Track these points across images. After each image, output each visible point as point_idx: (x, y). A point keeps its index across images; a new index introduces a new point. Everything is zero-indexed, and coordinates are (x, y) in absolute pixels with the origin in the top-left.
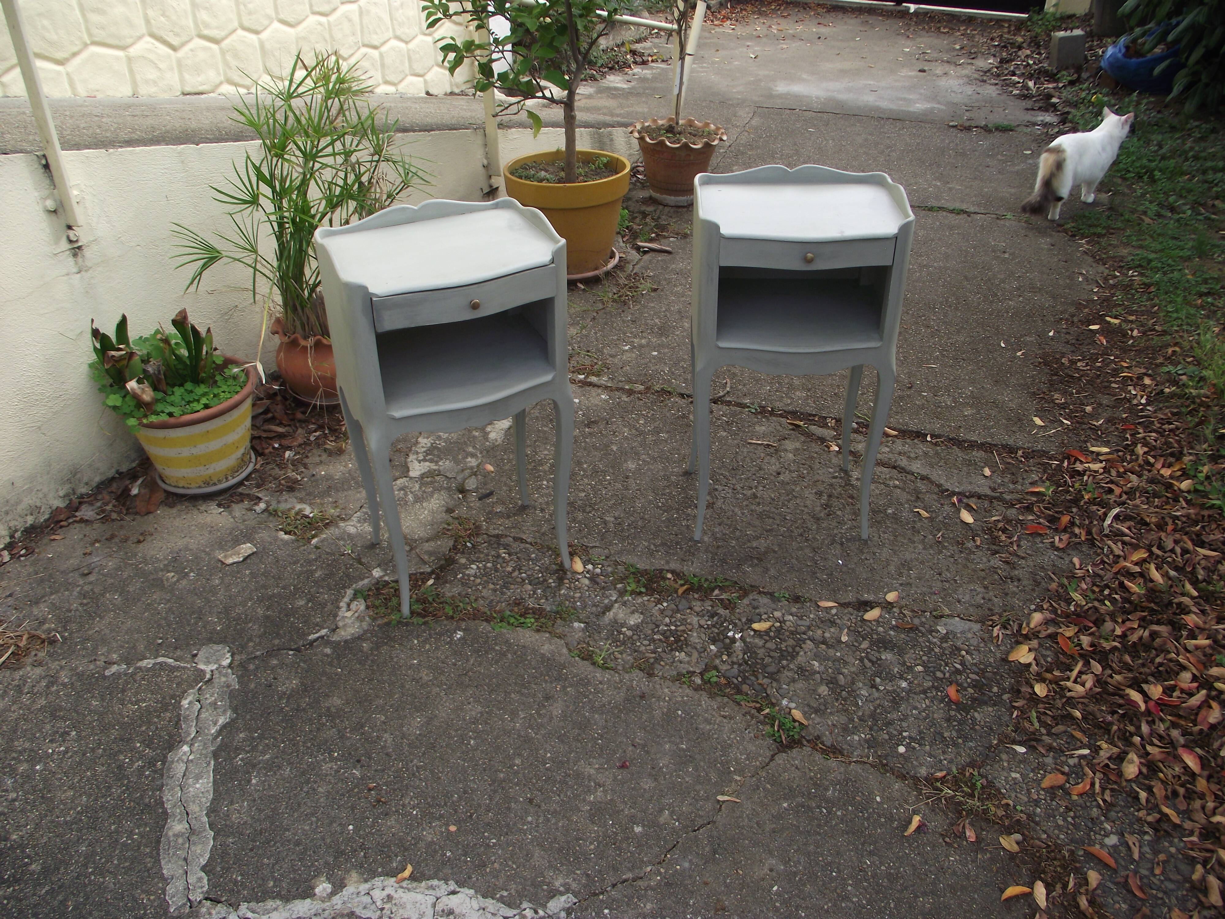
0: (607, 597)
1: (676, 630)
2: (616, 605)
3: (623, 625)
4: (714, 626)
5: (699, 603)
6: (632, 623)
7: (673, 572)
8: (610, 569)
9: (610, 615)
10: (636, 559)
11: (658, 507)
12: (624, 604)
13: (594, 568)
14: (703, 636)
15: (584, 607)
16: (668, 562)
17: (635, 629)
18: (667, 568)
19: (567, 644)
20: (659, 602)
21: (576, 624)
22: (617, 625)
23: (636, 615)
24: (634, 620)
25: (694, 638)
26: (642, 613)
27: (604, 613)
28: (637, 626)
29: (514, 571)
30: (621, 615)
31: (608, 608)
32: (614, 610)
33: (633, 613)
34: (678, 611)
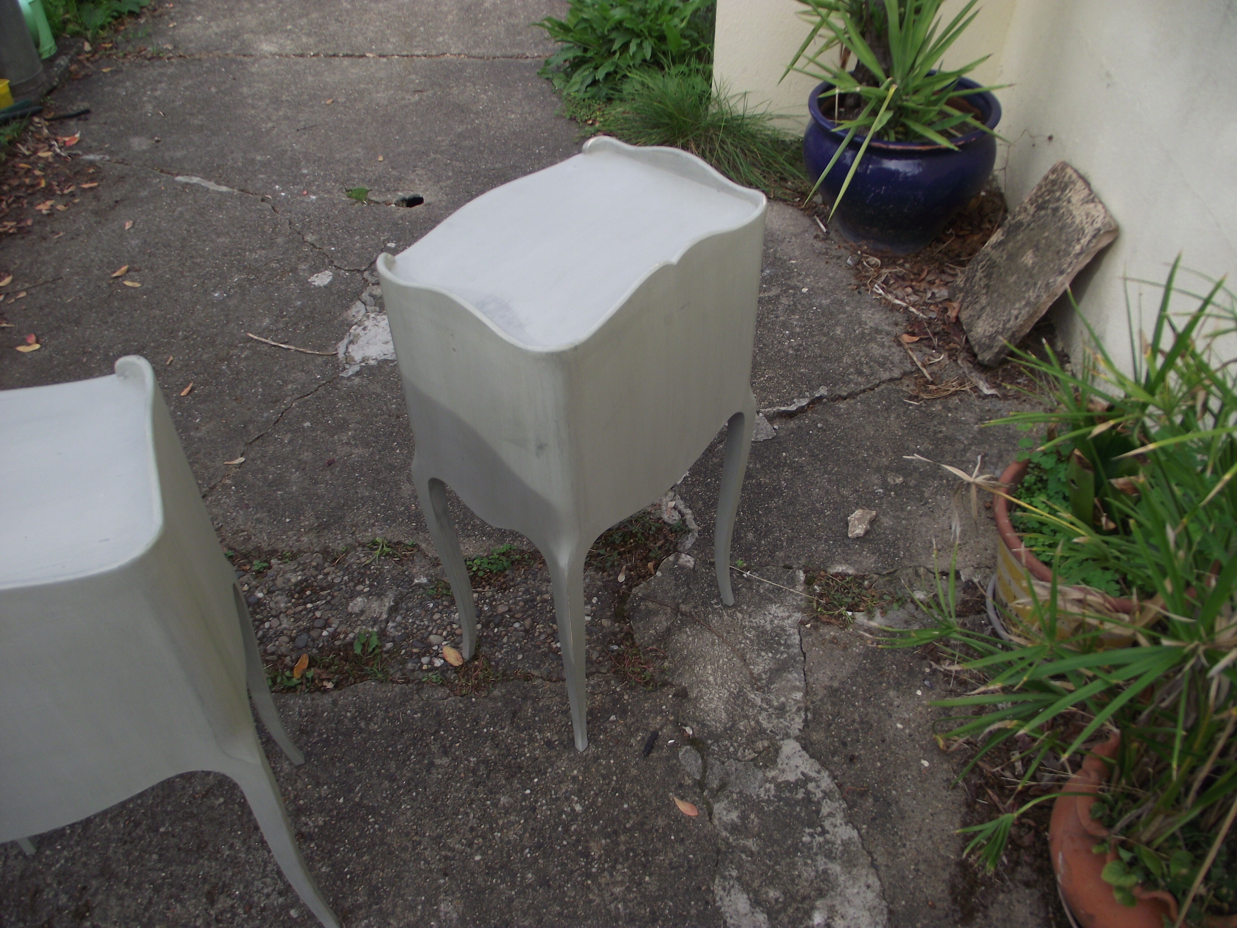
0: (400, 624)
1: (305, 604)
2: (384, 616)
3: (370, 594)
4: (262, 622)
5: (283, 650)
6: (359, 599)
7: (326, 691)
8: (410, 666)
9: (388, 602)
10: (379, 694)
11: (373, 811)
12: (375, 621)
13: (431, 663)
14: (272, 605)
15: (422, 605)
16: (335, 703)
17: (353, 595)
18: (335, 694)
19: (426, 556)
20: (334, 636)
21: (424, 580)
22: (378, 593)
23: (357, 610)
24: (359, 603)
25: (281, 602)
26: (351, 614)
27: (397, 603)
28: (352, 597)
29: (533, 627)
30: (375, 605)
31: (393, 610)
32: (386, 609)
33: (362, 612)
34: (307, 630)
